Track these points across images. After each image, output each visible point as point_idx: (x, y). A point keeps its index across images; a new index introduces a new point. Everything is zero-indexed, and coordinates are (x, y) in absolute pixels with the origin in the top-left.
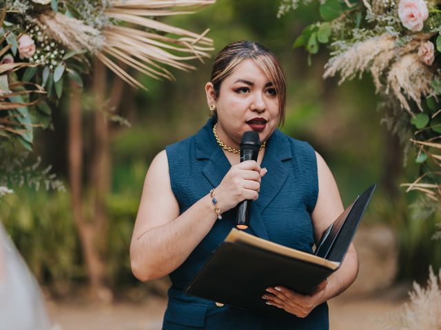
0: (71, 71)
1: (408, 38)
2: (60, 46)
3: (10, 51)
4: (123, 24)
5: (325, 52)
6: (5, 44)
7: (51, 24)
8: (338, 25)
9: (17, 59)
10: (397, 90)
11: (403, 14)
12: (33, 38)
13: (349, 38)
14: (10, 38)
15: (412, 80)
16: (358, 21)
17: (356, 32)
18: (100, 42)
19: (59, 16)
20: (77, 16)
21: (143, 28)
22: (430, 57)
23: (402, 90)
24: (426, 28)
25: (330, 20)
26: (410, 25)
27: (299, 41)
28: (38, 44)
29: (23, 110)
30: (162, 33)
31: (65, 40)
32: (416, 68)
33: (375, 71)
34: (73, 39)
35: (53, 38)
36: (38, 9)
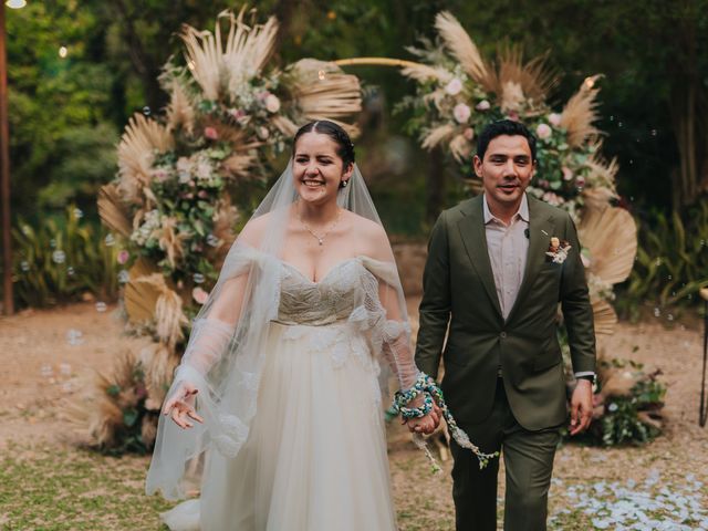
0: (288, 147)
1: (460, 127)
2: (281, 134)
3: (257, 137)
5: (417, 133)
6: (254, 133)
7: (276, 122)
8: (424, 121)
9: (260, 140)
10: (454, 151)
11: (457, 115)
12: (268, 128)
13: (429, 126)
14: (257, 129)
15: (463, 147)
16: (434, 117)
17: (434, 124)
19: (281, 119)
20: (290, 118)
22: (471, 136)
23: (458, 153)
24: (469, 120)
25: (419, 116)
26: (460, 120)
27: (404, 129)
28: (270, 132)
29: (261, 167)
31: (283, 130)
32: (464, 141)
33: (442, 144)
34: (288, 129)
35: (277, 129)
36: (271, 115)
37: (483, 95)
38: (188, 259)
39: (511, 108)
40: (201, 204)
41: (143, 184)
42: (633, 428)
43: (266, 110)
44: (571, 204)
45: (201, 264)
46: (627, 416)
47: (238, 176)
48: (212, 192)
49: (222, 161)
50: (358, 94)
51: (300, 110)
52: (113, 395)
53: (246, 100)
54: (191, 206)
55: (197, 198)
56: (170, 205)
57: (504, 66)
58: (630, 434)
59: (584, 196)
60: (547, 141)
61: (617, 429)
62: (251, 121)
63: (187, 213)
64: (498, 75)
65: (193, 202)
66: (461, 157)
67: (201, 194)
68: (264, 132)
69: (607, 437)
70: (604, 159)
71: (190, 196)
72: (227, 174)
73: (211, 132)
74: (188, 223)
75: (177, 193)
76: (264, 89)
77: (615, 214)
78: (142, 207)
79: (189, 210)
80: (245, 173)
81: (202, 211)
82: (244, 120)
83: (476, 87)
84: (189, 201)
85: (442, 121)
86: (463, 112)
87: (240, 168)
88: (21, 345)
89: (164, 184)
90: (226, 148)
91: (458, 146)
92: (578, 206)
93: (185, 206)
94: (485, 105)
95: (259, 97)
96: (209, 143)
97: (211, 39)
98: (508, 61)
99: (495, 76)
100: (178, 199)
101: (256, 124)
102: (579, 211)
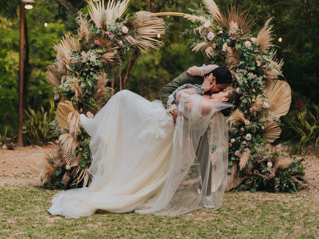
0: (131, 49)
1: (210, 42)
2: (129, 43)
3: (118, 44)
4: (143, 39)
7: (127, 38)
8: (194, 40)
9: (119, 46)
10: (207, 54)
11: (208, 36)
12: (123, 41)
13: (196, 42)
14: (117, 41)
15: (211, 52)
16: (198, 38)
17: (198, 41)
18: (138, 42)
19: (128, 36)
20: (133, 36)
21: (147, 40)
22: (215, 47)
23: (209, 54)
24: (214, 39)
26: (210, 39)
28: (124, 43)
29: (119, 58)
30: (152, 41)
31: (129, 41)
32: (212, 49)
33: (202, 50)
35: (127, 41)
36: (124, 35)
37: (221, 28)
38: (85, 98)
39: (233, 33)
40: (91, 73)
41: (65, 63)
42: (289, 183)
43: (122, 32)
44: (260, 78)
45: (91, 100)
46: (286, 178)
47: (108, 62)
48: (97, 68)
49: (101, 54)
50: (164, 27)
51: (137, 33)
52: (51, 162)
53: (113, 28)
54: (87, 75)
55: (90, 71)
56: (78, 74)
57: (230, 15)
58: (287, 186)
59: (267, 75)
60: (249, 49)
61: (281, 184)
62: (115, 37)
63: (85, 77)
64: (227, 19)
65: (88, 72)
66: (210, 56)
67: (91, 69)
68: (121, 42)
69: (276, 186)
70: (277, 60)
71: (87, 69)
72: (103, 61)
73: (97, 42)
74: (85, 81)
75: (81, 68)
76: (121, 23)
77: (282, 84)
78: (65, 74)
79: (86, 76)
80: (112, 60)
81: (92, 76)
82: (112, 36)
83: (218, 25)
84: (86, 72)
85: (202, 40)
86: (211, 35)
87: (110, 58)
88: (22, 156)
89: (75, 64)
90: (104, 49)
91: (209, 51)
92: (264, 79)
93: (84, 74)
94: (221, 32)
95: (119, 27)
96: (96, 47)
97: (100, 3)
98: (232, 12)
99: (226, 20)
100: (81, 71)
101: (117, 38)
102: (264, 82)
